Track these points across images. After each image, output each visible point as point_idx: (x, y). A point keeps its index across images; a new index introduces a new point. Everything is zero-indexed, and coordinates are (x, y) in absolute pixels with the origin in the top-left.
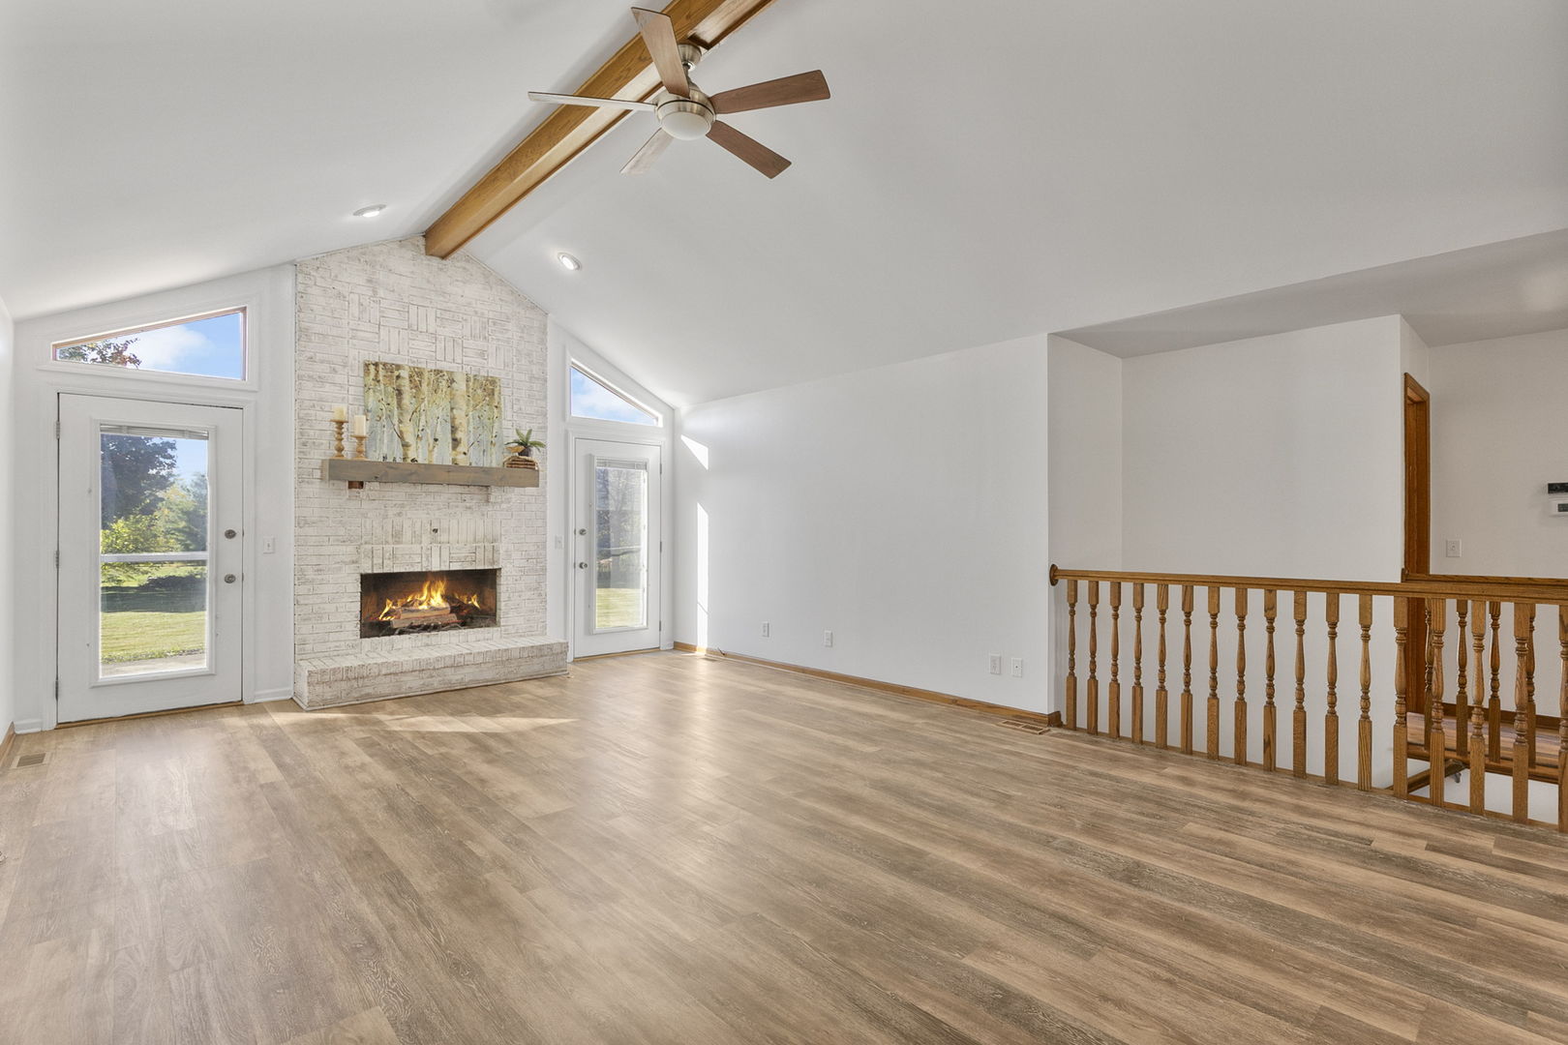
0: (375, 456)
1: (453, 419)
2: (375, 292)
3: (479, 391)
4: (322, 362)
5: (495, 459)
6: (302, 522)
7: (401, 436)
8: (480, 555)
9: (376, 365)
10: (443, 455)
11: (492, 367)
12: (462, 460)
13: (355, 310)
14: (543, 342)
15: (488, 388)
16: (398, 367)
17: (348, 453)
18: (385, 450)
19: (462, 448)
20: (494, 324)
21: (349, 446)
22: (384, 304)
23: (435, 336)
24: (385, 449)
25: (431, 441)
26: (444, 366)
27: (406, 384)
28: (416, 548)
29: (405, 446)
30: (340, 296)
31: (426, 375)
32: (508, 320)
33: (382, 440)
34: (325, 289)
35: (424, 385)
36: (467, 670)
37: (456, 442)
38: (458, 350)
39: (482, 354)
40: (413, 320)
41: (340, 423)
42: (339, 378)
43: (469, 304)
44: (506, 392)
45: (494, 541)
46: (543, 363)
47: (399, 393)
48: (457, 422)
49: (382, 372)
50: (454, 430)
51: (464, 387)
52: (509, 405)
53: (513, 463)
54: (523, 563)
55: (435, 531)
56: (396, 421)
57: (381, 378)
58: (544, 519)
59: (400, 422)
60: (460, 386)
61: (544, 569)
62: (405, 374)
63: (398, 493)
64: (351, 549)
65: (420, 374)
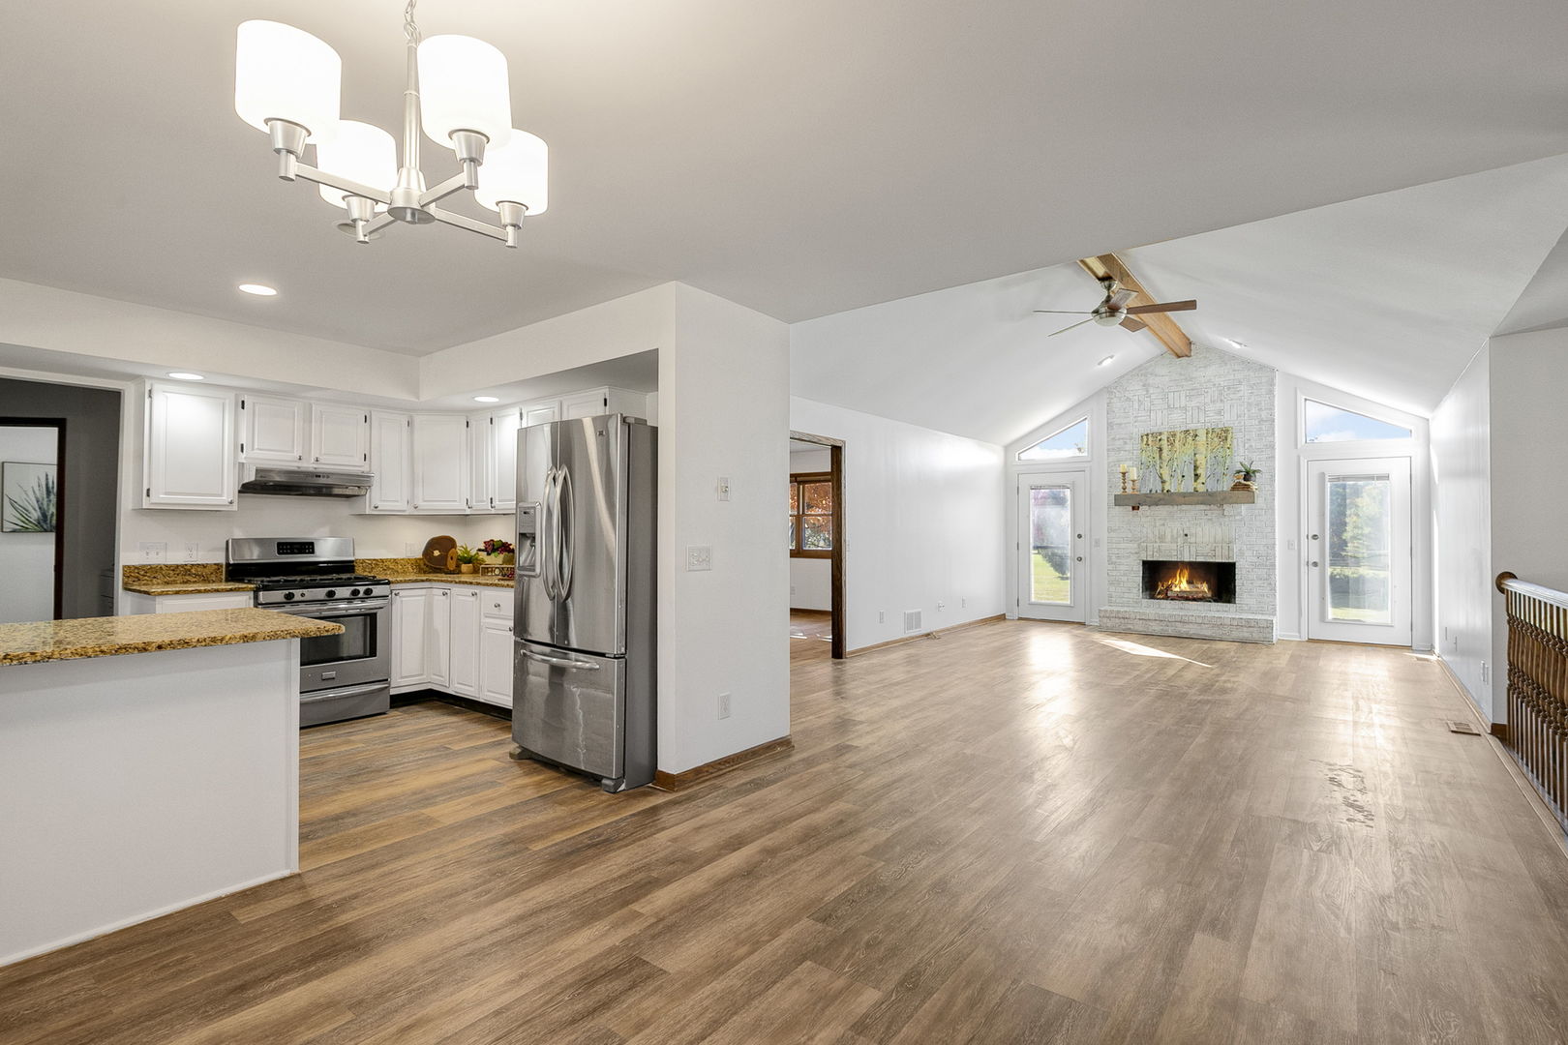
0: (1144, 491)
1: (1195, 461)
2: (1147, 391)
3: (1215, 439)
4: (1119, 439)
5: (1227, 484)
6: (1110, 530)
7: (1161, 477)
8: (1217, 553)
9: (1147, 435)
10: (1188, 485)
11: (1228, 419)
12: (1201, 489)
13: (1136, 406)
14: (1271, 392)
15: (1223, 435)
16: (1160, 434)
17: (1129, 491)
18: (1151, 487)
19: (1200, 480)
20: (1229, 389)
21: (1129, 485)
22: (1153, 397)
23: (1185, 408)
24: (1153, 485)
25: (1180, 477)
26: (1191, 427)
27: (1165, 443)
28: (1174, 546)
29: (1163, 482)
30: (1128, 399)
31: (1178, 435)
32: (1240, 383)
33: (1149, 480)
34: (1120, 398)
35: (1177, 442)
36: (1191, 626)
37: (1197, 476)
38: (1202, 414)
39: (1219, 412)
40: (1171, 402)
41: (1124, 474)
42: (1127, 447)
43: (1209, 381)
44: (1240, 435)
45: (1230, 542)
46: (1271, 408)
47: (1161, 450)
48: (1198, 463)
49: (1150, 439)
50: (1196, 468)
51: (1205, 439)
52: (1241, 445)
53: (1236, 487)
54: (1255, 559)
55: (1186, 535)
56: (1158, 468)
57: (1150, 442)
58: (1273, 526)
59: (1161, 467)
60: (1202, 437)
61: (1273, 565)
62: (1164, 437)
63: (1162, 511)
64: (1136, 545)
65: (1174, 435)
